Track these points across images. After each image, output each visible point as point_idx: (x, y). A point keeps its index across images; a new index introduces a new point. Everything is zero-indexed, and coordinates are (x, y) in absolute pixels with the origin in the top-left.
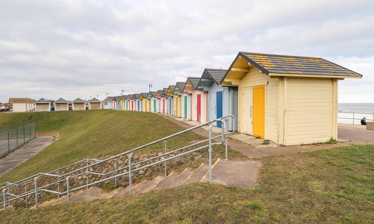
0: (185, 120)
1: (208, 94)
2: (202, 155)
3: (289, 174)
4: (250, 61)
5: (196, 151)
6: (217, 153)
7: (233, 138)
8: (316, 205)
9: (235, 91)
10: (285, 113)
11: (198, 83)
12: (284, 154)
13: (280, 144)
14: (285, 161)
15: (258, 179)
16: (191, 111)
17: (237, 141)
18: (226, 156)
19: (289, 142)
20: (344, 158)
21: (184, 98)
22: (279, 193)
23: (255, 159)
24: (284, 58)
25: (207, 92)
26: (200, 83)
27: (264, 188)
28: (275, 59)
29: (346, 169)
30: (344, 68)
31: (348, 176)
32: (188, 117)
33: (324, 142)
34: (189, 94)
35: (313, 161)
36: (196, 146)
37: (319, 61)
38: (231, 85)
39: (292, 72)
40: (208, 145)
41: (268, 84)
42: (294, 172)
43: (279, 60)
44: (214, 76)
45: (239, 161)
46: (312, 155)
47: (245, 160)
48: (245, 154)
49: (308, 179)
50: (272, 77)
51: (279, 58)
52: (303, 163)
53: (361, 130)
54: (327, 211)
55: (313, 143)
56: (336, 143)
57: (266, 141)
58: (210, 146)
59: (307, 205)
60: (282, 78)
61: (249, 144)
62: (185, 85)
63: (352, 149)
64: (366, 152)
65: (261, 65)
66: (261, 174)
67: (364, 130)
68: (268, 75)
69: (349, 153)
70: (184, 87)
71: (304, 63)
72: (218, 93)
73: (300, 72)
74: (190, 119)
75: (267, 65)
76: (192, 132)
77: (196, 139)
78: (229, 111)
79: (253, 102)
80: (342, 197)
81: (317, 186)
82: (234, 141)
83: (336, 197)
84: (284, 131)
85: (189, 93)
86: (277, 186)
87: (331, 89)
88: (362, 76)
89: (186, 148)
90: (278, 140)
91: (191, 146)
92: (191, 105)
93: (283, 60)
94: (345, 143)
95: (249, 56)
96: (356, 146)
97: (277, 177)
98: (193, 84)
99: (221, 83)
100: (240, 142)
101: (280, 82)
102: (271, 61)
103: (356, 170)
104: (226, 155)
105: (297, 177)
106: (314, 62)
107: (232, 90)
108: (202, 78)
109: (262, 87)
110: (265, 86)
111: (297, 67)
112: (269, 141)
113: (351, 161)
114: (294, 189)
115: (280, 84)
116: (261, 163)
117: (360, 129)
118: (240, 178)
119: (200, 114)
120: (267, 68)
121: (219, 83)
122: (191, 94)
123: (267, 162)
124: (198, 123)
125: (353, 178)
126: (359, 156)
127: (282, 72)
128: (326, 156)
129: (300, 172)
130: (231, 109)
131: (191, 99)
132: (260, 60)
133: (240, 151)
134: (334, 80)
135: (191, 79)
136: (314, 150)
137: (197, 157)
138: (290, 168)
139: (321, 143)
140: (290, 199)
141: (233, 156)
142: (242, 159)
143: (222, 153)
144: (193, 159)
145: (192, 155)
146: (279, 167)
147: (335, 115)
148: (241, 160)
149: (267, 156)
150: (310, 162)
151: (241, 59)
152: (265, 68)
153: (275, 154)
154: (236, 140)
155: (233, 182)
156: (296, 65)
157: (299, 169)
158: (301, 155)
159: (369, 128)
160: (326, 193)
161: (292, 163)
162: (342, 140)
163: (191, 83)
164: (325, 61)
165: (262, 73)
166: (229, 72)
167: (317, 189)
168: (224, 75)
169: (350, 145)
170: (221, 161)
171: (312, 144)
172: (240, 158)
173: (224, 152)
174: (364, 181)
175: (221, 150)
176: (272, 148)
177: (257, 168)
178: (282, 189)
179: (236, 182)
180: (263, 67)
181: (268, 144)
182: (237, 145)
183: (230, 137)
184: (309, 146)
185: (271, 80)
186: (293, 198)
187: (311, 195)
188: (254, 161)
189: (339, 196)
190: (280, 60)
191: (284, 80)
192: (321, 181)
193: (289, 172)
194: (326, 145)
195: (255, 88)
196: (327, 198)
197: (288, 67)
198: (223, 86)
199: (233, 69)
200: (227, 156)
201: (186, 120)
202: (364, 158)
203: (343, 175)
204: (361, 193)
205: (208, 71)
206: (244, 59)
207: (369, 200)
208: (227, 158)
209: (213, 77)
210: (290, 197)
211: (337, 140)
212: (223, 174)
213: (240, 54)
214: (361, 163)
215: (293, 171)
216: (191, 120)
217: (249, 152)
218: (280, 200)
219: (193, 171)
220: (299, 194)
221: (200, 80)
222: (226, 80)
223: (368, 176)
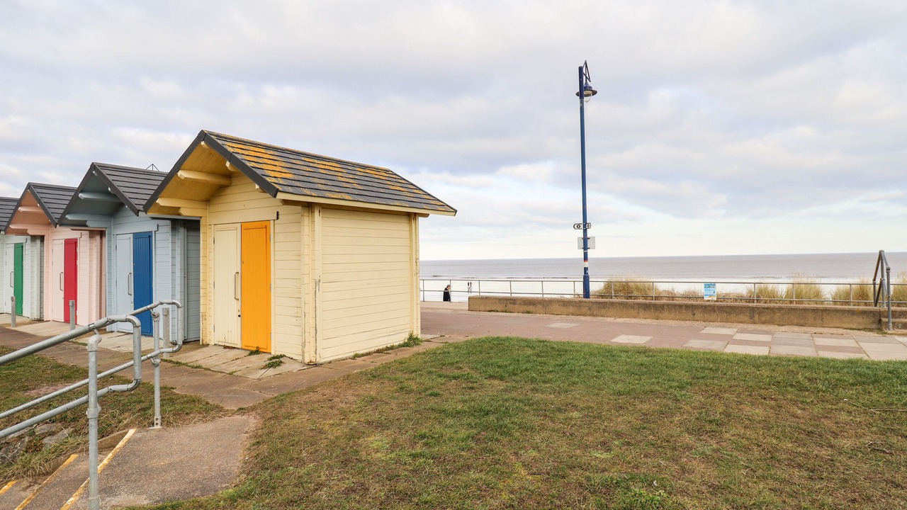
0: (14, 320)
1: (105, 240)
2: (71, 430)
3: (321, 432)
4: (230, 157)
5: (52, 420)
6: (127, 414)
7: (183, 362)
8: (371, 489)
9: (191, 233)
10: (317, 287)
11: (67, 202)
12: (316, 383)
13: (307, 361)
14: (315, 402)
15: (246, 463)
16: (41, 292)
17: (196, 367)
18: (155, 418)
19: (327, 354)
20: (430, 373)
21: (13, 250)
22: (296, 485)
23: (242, 409)
24: (316, 161)
25: (101, 231)
26: (75, 204)
27: (259, 482)
28: (294, 161)
29: (431, 395)
30: (429, 195)
31: (432, 409)
32: (29, 310)
33: (397, 344)
34: (34, 238)
35: (372, 389)
36: (49, 404)
37: (385, 175)
38: (180, 215)
39: (330, 195)
40: (84, 398)
41: (278, 218)
42: (333, 425)
43: (302, 163)
44: (124, 187)
45: (198, 424)
46: (374, 376)
47: (214, 418)
48: (216, 403)
49: (361, 432)
50: (286, 202)
51: (303, 159)
52: (352, 399)
53: (460, 312)
54: (392, 497)
55: (377, 348)
56: (420, 343)
57: (274, 358)
58: (92, 400)
59: (353, 496)
60: (309, 206)
61: (231, 371)
62: (17, 207)
63: (444, 353)
64: (464, 354)
65: (258, 172)
66: (255, 447)
67: (463, 312)
68: (275, 196)
69: (439, 360)
70: (13, 214)
71: (356, 177)
72: (137, 236)
73: (347, 197)
74: (36, 316)
75: (274, 172)
76: (41, 359)
77: (53, 381)
78: (173, 287)
79: (242, 262)
80: (421, 455)
81: (376, 444)
82: (186, 371)
83: (409, 460)
84: (316, 330)
85: (31, 232)
86: (291, 468)
87: (407, 234)
88: (456, 211)
89: (8, 416)
90: (303, 352)
91: (29, 408)
92: (41, 272)
93: (311, 165)
94: (433, 343)
95: (228, 144)
96: (450, 344)
97: (293, 445)
98: (46, 205)
99: (146, 208)
100: (206, 369)
101: (306, 214)
102: (284, 164)
103: (446, 395)
104: (158, 415)
105: (339, 433)
106: (376, 177)
107: (182, 232)
108: (82, 188)
109: (264, 226)
110: (272, 222)
111: (342, 184)
112: (281, 356)
113: (440, 376)
114: (329, 466)
115: (306, 220)
116: (258, 417)
117: (459, 310)
118: (195, 473)
119: (75, 298)
120: (274, 180)
121: (141, 208)
122: (42, 238)
123: (272, 412)
124: (68, 327)
125: (440, 412)
126: (452, 364)
127: (308, 192)
128: (399, 375)
129: (344, 422)
130: (178, 281)
131: (42, 252)
132: (256, 160)
133: (202, 395)
134: (411, 217)
135: (39, 190)
136: (379, 364)
137: (55, 437)
138: (325, 416)
139: (392, 348)
140: (319, 493)
141: (177, 414)
142: (205, 417)
143: (144, 409)
144: (35, 448)
145: (32, 434)
146: (301, 420)
147: (415, 288)
148: (204, 420)
149: (275, 395)
150: (366, 394)
151: (205, 149)
152: (268, 179)
153: (295, 388)
154: (192, 367)
155: (170, 490)
156: (340, 179)
157: (344, 414)
158: (350, 380)
159: (472, 308)
160: (393, 455)
161: (329, 404)
162: (428, 337)
163: (40, 202)
164: (397, 177)
165: (261, 190)
166: (173, 180)
167: (376, 452)
168: (156, 188)
169: (441, 345)
170: (139, 435)
171: (375, 352)
172: (199, 416)
173: (152, 405)
174: (458, 413)
175: (140, 402)
176: (290, 373)
177: (246, 432)
178: (303, 471)
179: (183, 487)
180: (264, 177)
181: (279, 365)
182: (196, 380)
183: (174, 359)
184: (369, 357)
185: (284, 210)
186: (325, 489)
187: (363, 468)
188: (239, 417)
189: (414, 456)
190: (306, 164)
191: (313, 212)
192: (386, 431)
193: (321, 427)
194: (401, 351)
195: (246, 227)
196: (394, 466)
197: (323, 182)
198: (154, 218)
199: (182, 174)
200: (159, 417)
201: (19, 319)
202: (461, 368)
203: (425, 409)
204: (451, 439)
205: (105, 172)
206: (213, 151)
207: (463, 450)
208: (159, 422)
209: (122, 189)
210: (319, 486)
211: (419, 337)
212: (141, 475)
213: (203, 136)
214: (455, 378)
215: (331, 422)
216: (40, 320)
217: (229, 392)
218: (296, 502)
219: (36, 487)
220: (340, 472)
221: (72, 194)
222: (161, 202)
223: (465, 401)
